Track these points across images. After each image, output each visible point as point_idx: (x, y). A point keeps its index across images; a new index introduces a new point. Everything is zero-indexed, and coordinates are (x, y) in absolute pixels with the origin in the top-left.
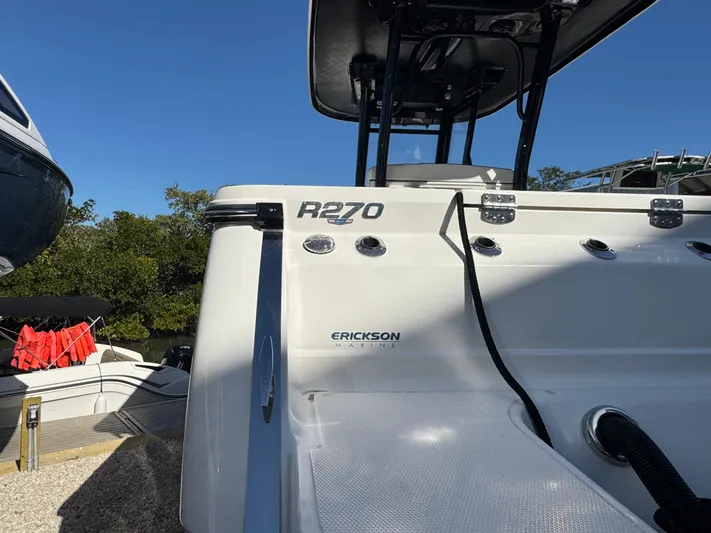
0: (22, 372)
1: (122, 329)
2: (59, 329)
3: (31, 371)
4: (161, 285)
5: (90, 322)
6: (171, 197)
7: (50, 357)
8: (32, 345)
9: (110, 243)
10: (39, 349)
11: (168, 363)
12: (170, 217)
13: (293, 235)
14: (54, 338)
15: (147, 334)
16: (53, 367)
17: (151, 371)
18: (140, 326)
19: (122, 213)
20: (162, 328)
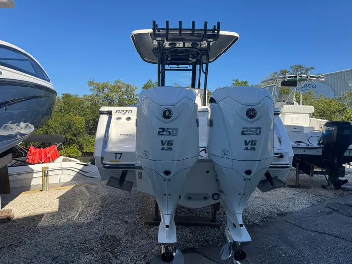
0: (31, 164)
1: (69, 151)
2: (45, 147)
3: (34, 164)
4: (87, 130)
5: (57, 145)
6: (90, 85)
7: (41, 158)
8: (34, 154)
9: (61, 110)
10: (37, 155)
11: (91, 164)
12: (90, 96)
13: (114, 117)
14: (43, 151)
15: (80, 154)
16: (42, 163)
17: (83, 166)
18: (77, 150)
19: (66, 95)
20: (88, 151)
